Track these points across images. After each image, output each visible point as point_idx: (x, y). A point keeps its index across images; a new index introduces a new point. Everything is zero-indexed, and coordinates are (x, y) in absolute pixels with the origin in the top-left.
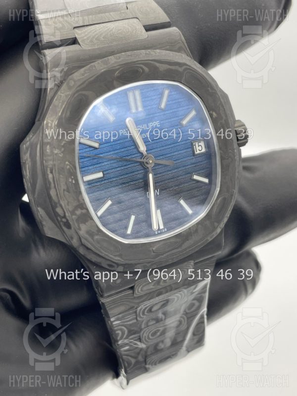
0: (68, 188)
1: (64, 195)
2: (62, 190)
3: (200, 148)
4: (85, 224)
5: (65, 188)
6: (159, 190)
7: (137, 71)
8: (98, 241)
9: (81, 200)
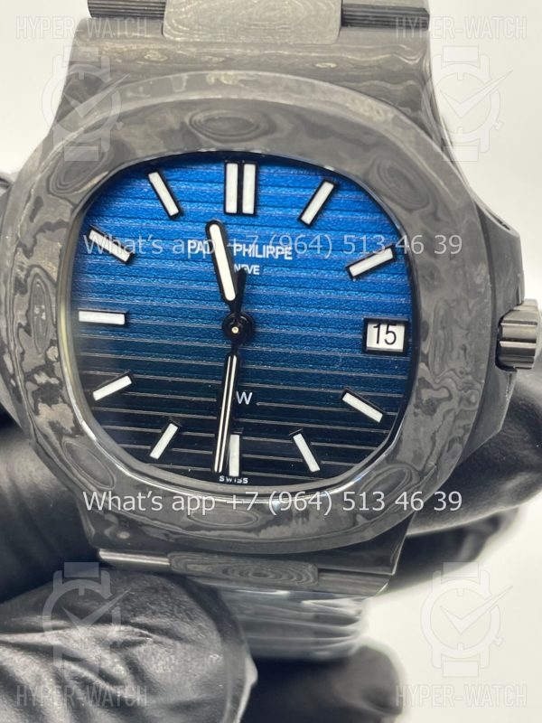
0: (28, 324)
1: (18, 334)
2: (16, 326)
3: (390, 338)
4: (50, 406)
5: (24, 323)
6: (251, 394)
7: (247, 124)
8: (70, 449)
9: (51, 358)
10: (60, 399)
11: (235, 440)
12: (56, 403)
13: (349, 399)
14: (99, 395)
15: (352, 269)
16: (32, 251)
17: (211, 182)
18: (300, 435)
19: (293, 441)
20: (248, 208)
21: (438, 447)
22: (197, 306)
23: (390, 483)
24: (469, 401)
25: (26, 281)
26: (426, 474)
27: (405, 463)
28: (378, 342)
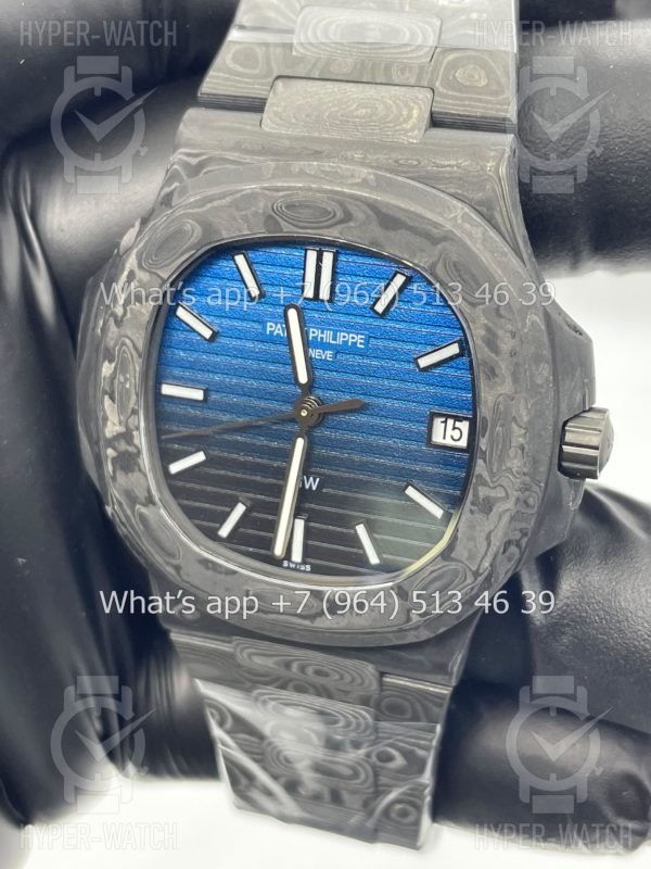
4: (127, 474)
5: (108, 389)
6: (318, 480)
7: (325, 212)
8: (142, 518)
9: (132, 427)
10: (136, 468)
11: (300, 524)
12: (132, 471)
13: (411, 492)
14: (175, 468)
15: (419, 361)
16: (122, 321)
17: (293, 267)
18: (362, 525)
19: (356, 531)
20: (324, 294)
21: (493, 549)
22: (272, 386)
23: (445, 581)
24: (526, 502)
25: (114, 349)
26: (480, 575)
27: (460, 561)
28: (444, 438)
